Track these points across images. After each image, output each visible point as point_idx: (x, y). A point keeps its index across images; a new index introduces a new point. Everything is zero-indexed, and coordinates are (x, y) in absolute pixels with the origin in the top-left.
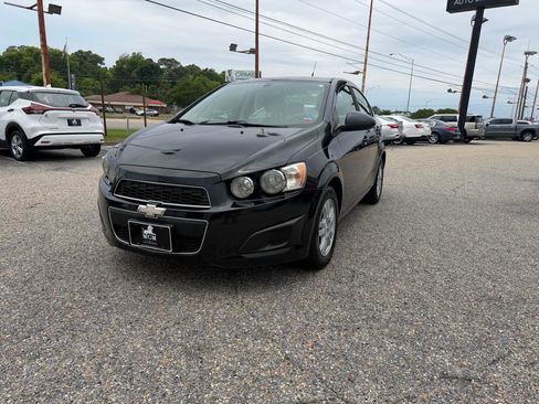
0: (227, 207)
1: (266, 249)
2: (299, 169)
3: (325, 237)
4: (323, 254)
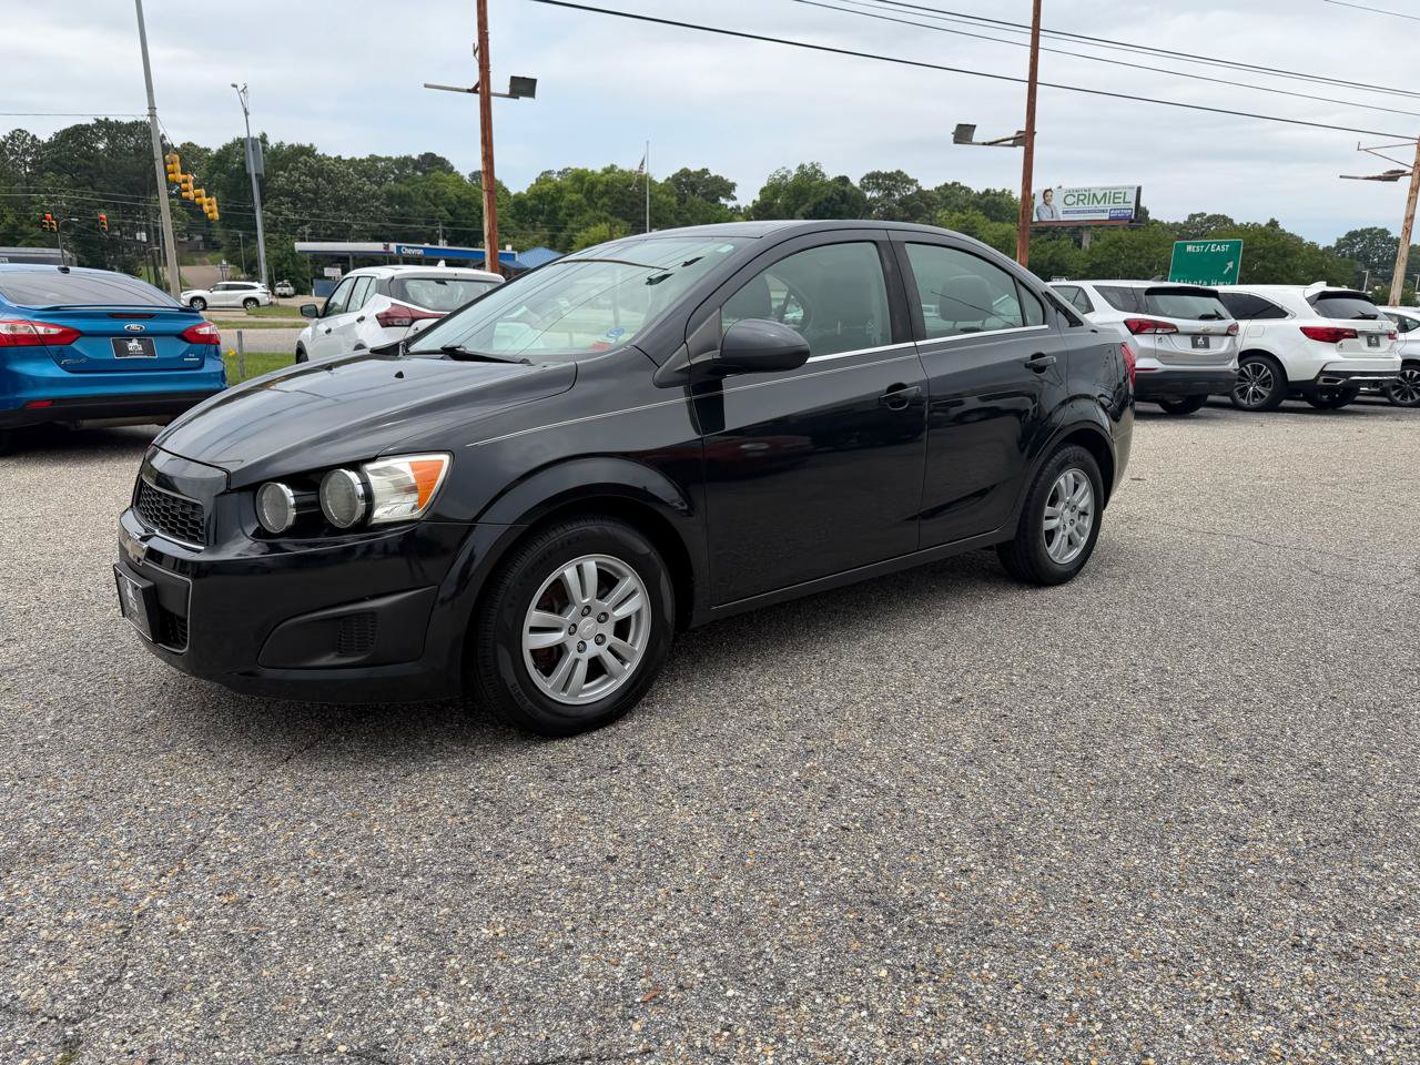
0: (239, 548)
1: (323, 661)
2: (413, 470)
3: (578, 655)
4: (563, 698)
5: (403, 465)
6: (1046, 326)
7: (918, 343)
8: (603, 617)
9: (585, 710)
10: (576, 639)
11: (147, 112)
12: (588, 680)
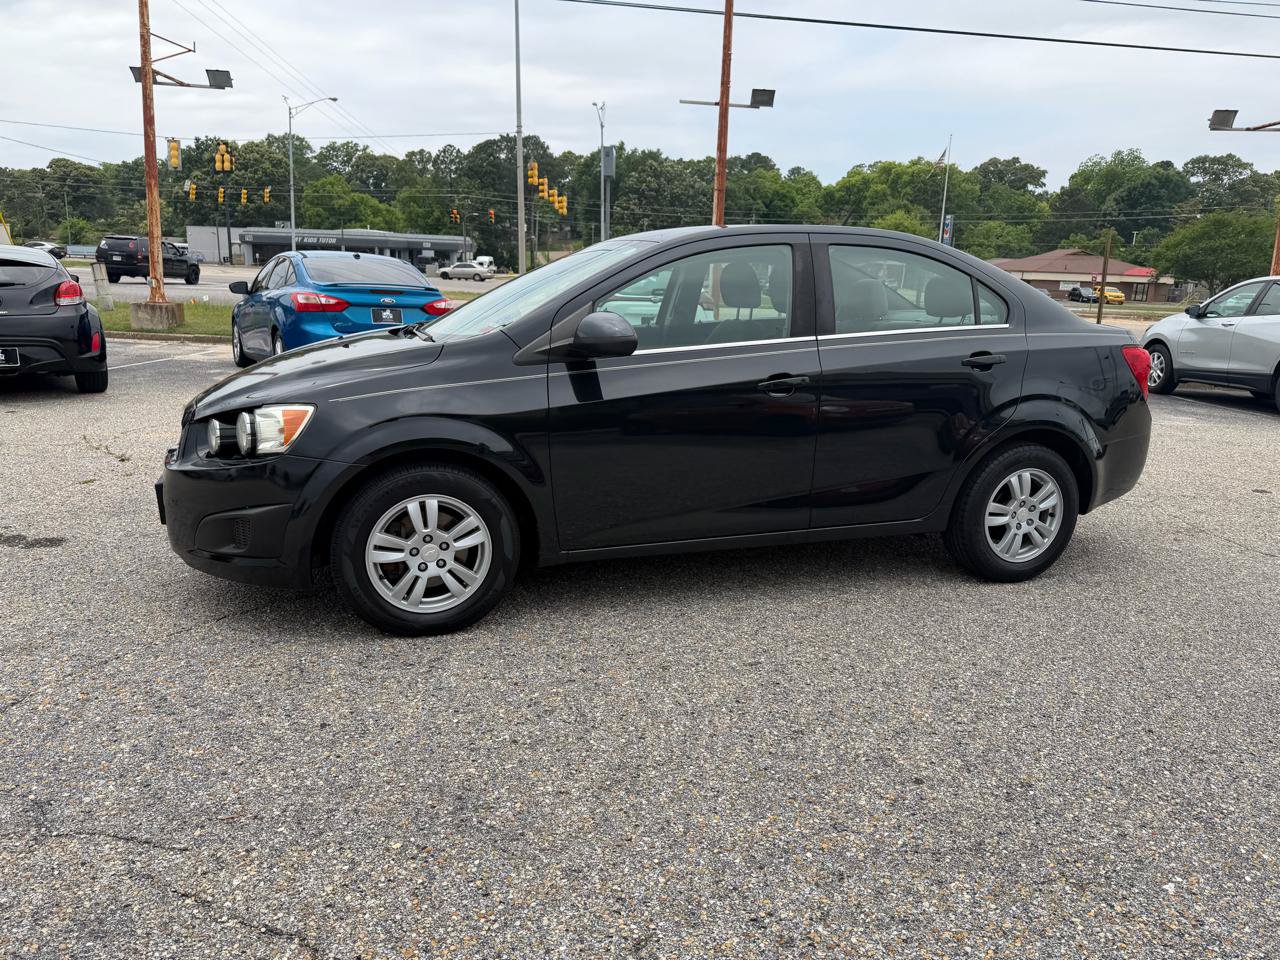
1: (226, 550)
2: (284, 416)
3: (419, 573)
4: (403, 605)
5: (278, 411)
6: (1007, 326)
7: (820, 338)
8: (444, 546)
9: (422, 618)
10: (418, 560)
11: (516, 129)
12: (426, 595)
